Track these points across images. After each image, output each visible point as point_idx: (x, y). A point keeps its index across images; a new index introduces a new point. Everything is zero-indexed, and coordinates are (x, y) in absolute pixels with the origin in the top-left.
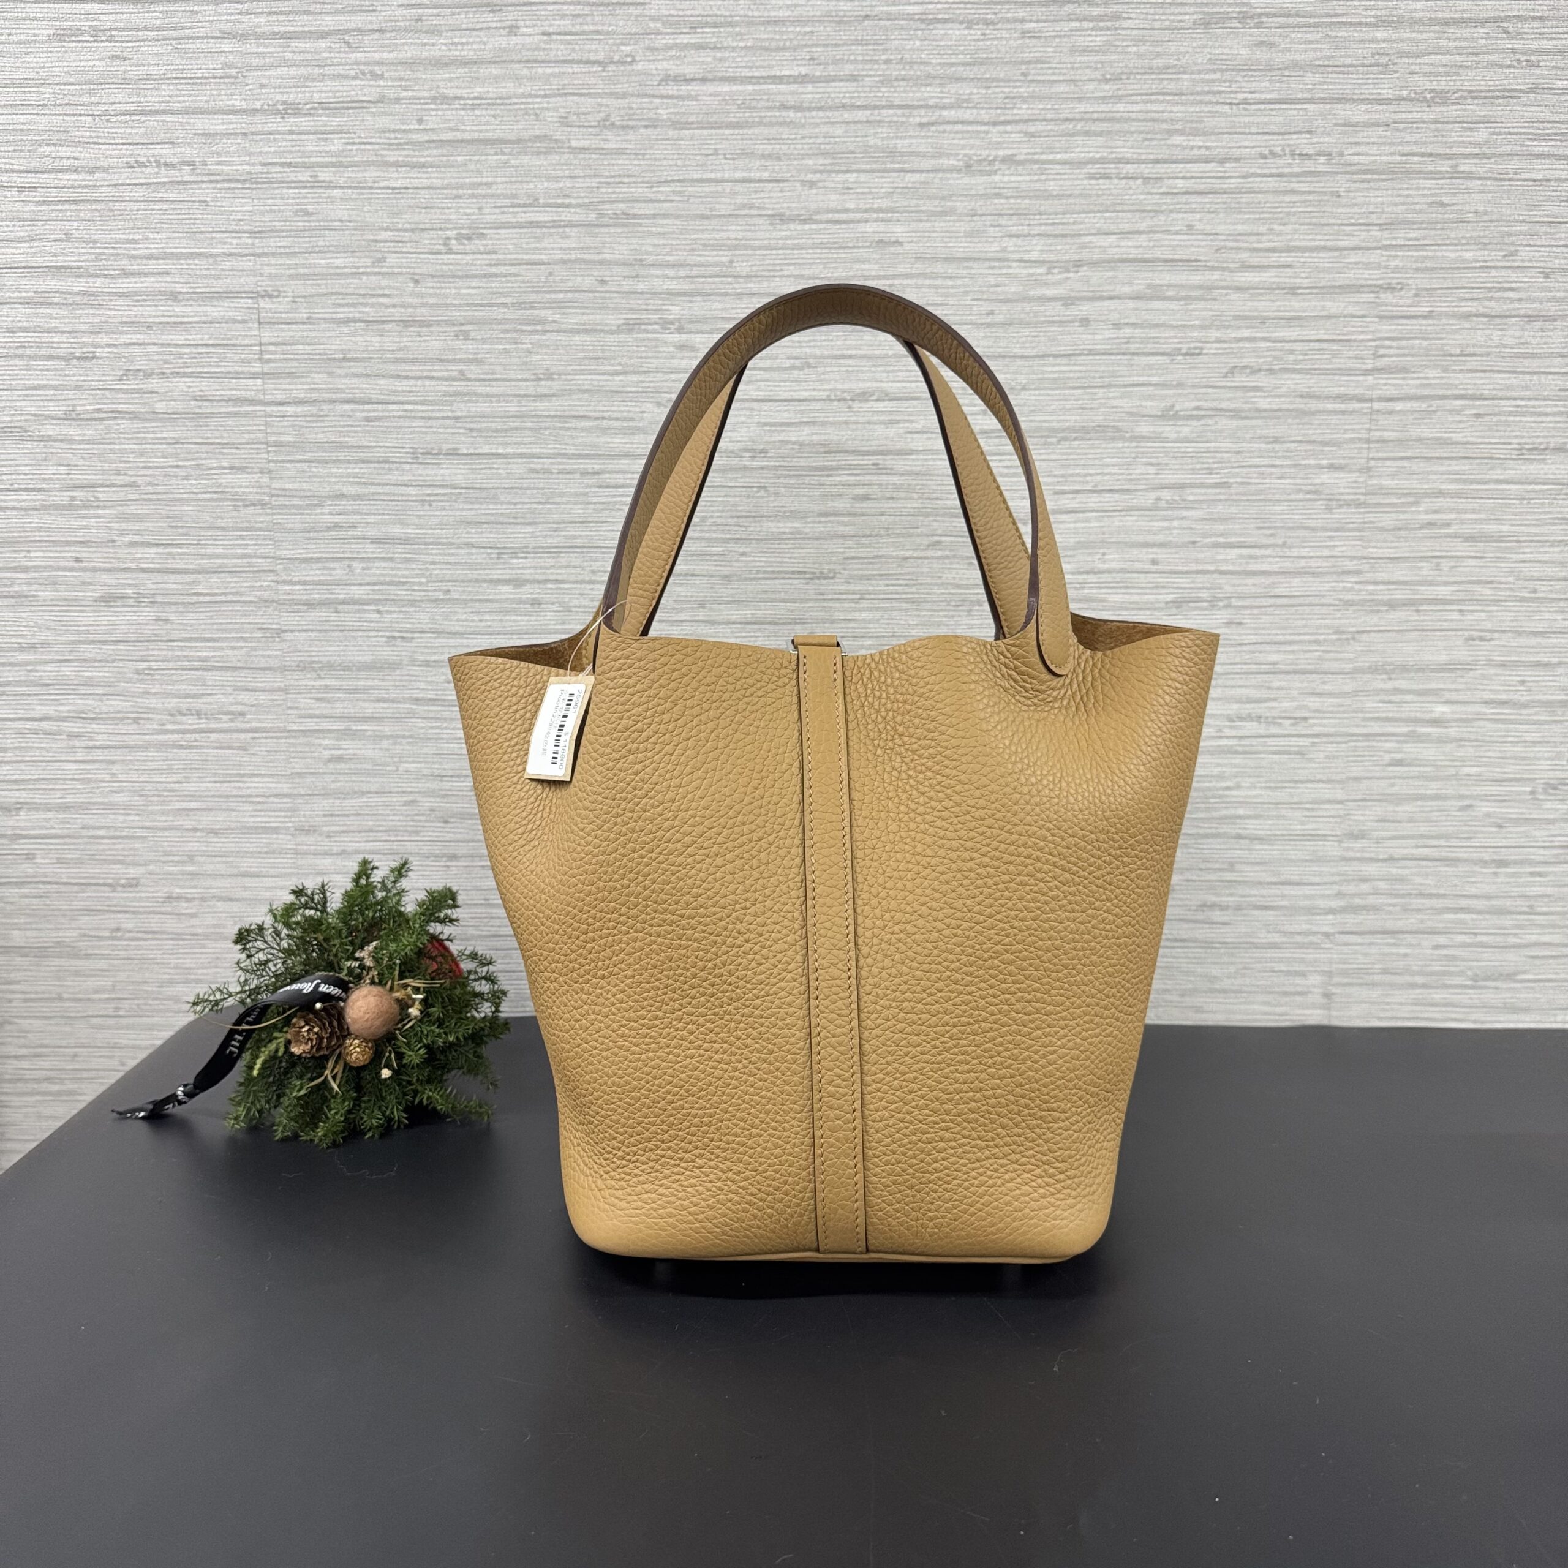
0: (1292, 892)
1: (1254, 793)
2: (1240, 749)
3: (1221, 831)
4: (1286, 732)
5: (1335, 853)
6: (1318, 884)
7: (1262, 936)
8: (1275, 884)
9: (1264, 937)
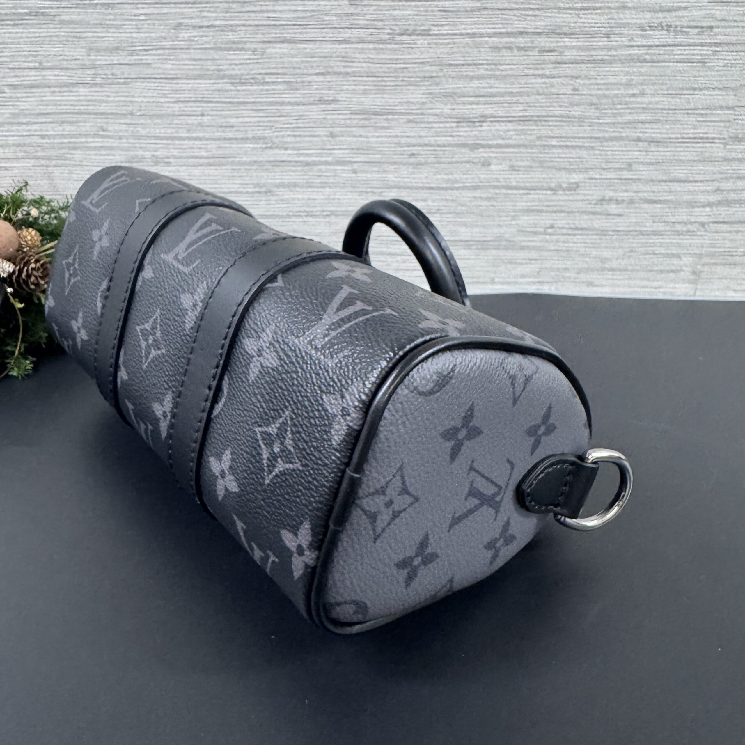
0: (679, 189)
1: (657, 99)
2: (647, 57)
3: (623, 135)
4: (692, 41)
5: (720, 154)
6: (702, 181)
7: (648, 225)
8: (665, 181)
9: (649, 226)
